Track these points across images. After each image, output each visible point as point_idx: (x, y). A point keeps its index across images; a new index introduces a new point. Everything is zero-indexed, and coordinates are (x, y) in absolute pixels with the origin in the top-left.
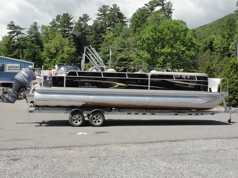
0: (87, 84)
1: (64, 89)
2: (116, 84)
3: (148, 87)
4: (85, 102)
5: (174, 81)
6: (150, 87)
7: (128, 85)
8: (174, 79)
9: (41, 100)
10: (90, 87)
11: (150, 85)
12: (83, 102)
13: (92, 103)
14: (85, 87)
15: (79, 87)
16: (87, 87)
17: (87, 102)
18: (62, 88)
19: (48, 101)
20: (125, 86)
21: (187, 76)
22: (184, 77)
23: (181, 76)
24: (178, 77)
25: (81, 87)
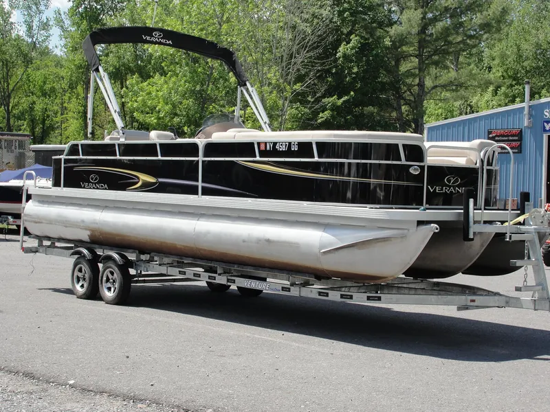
0: (93, 179)
1: (61, 191)
2: (138, 178)
3: (197, 187)
5: (255, 162)
6: (202, 187)
7: (160, 180)
8: (258, 158)
10: (98, 188)
11: (203, 182)
14: (90, 188)
15: (81, 187)
16: (94, 188)
18: (58, 188)
20: (154, 184)
21: (290, 143)
22: (283, 148)
23: (275, 144)
24: (268, 148)
25: (84, 188)
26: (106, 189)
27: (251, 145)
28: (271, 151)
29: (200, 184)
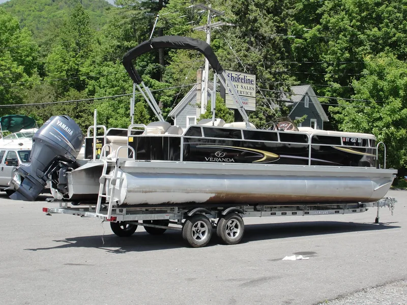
0: (218, 155)
1: (181, 164)
2: (263, 154)
3: (308, 160)
4: (215, 193)
5: (342, 147)
6: (311, 160)
7: (281, 156)
8: (342, 145)
9: (140, 192)
10: (224, 162)
11: (311, 157)
12: (212, 193)
13: (227, 194)
14: (216, 161)
15: (205, 161)
16: (219, 161)
17: (218, 193)
18: (177, 162)
19: (152, 192)
21: (357, 139)
22: (354, 141)
23: (350, 139)
24: (347, 141)
25: (209, 161)
26: (232, 162)
27: (339, 138)
28: (349, 142)
29: (310, 159)
